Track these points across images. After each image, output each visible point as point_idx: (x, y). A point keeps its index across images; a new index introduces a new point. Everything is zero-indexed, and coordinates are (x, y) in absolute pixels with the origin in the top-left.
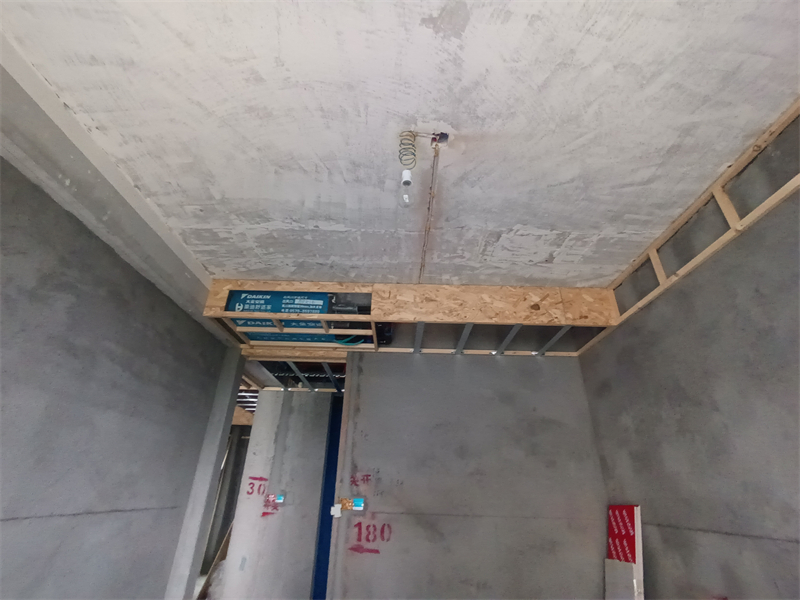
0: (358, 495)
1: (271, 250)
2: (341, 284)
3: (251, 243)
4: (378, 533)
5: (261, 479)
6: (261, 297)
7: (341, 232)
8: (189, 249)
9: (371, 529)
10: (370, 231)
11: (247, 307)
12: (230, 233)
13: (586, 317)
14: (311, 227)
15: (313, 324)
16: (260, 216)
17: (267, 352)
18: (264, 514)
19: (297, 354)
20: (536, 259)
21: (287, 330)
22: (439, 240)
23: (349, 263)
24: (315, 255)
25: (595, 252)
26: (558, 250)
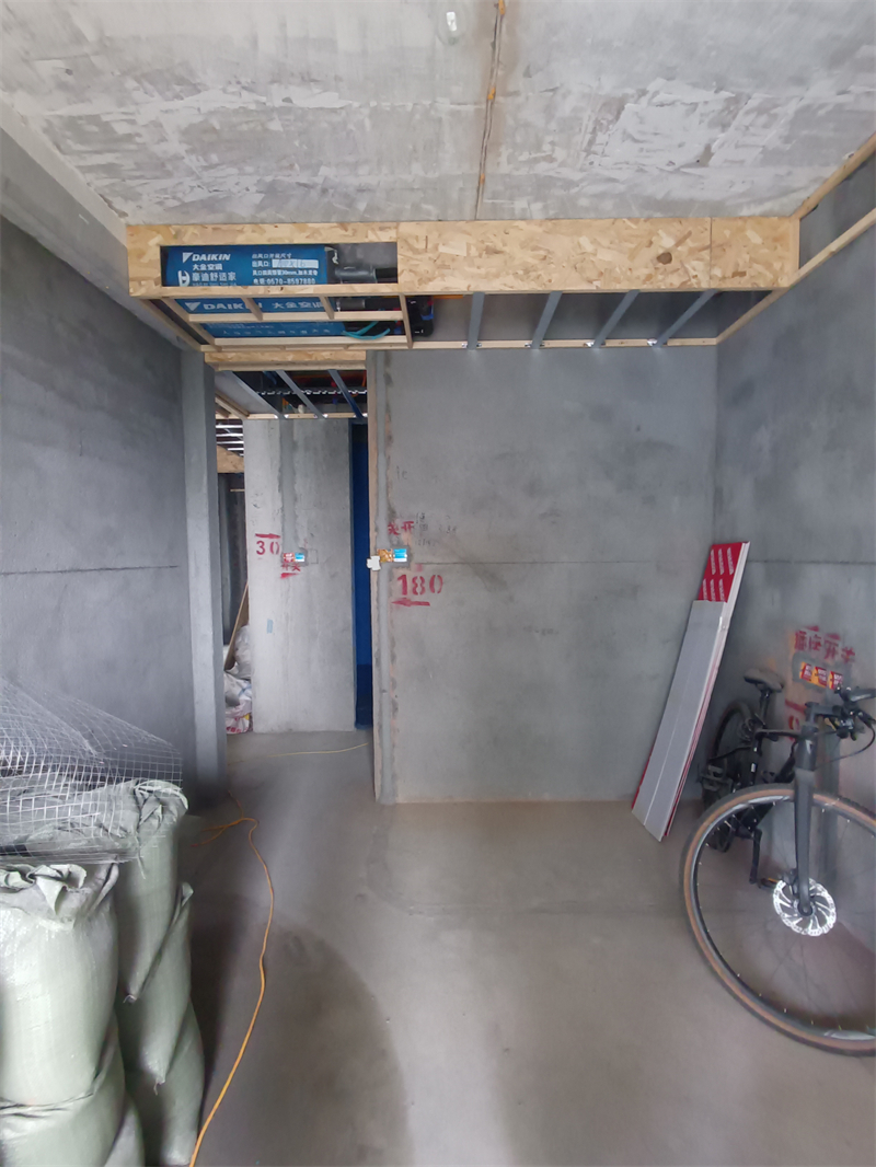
0: (400, 545)
1: (214, 158)
2: (343, 225)
3: (174, 146)
4: (427, 585)
5: (271, 536)
6: (214, 257)
7: (334, 111)
8: (70, 163)
9: (418, 581)
10: (386, 105)
11: (196, 277)
12: (133, 122)
13: (743, 274)
14: (278, 103)
15: (308, 305)
16: (181, 81)
17: (243, 357)
18: (284, 575)
19: (290, 358)
20: (681, 158)
21: (268, 317)
22: (510, 122)
23: (353, 181)
24: (292, 166)
25: (787, 140)
26: (722, 135)
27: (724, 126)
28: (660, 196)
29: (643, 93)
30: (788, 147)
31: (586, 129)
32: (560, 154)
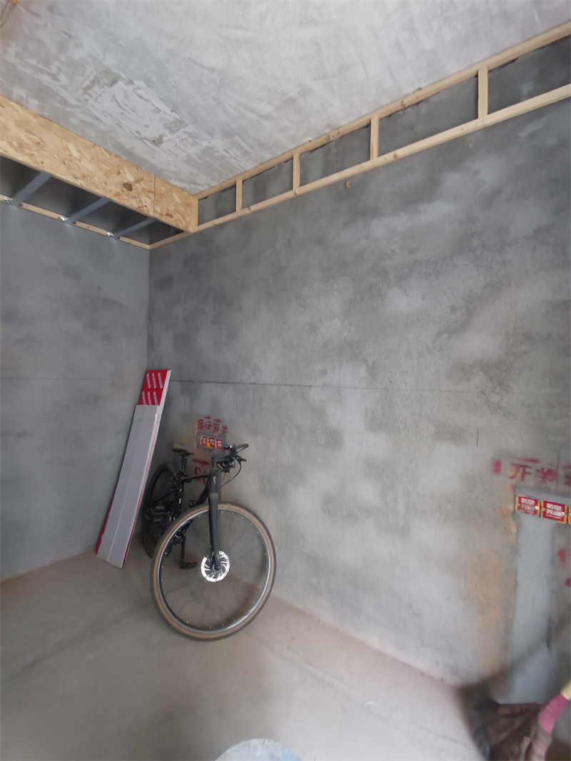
13: (171, 216)
20: (145, 134)
25: (200, 158)
26: (169, 135)
27: (172, 132)
28: (127, 147)
29: (131, 83)
30: (199, 161)
31: (88, 76)
32: (63, 79)
